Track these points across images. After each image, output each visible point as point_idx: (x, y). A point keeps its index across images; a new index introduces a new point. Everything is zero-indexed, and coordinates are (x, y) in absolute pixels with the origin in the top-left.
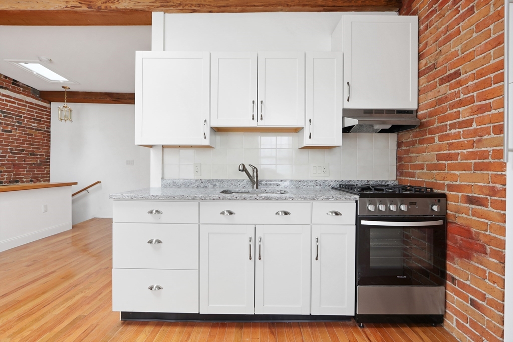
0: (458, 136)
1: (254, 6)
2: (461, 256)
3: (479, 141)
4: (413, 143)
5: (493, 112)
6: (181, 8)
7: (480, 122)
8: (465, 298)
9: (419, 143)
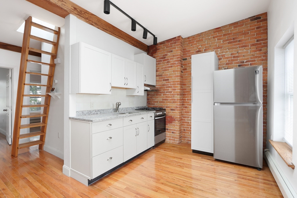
0: (168, 95)
1: (116, 35)
2: (169, 123)
3: (174, 96)
4: (154, 95)
5: (177, 91)
6: (88, 21)
7: (174, 92)
8: (171, 132)
9: (156, 95)
